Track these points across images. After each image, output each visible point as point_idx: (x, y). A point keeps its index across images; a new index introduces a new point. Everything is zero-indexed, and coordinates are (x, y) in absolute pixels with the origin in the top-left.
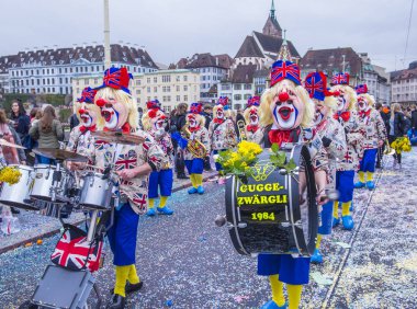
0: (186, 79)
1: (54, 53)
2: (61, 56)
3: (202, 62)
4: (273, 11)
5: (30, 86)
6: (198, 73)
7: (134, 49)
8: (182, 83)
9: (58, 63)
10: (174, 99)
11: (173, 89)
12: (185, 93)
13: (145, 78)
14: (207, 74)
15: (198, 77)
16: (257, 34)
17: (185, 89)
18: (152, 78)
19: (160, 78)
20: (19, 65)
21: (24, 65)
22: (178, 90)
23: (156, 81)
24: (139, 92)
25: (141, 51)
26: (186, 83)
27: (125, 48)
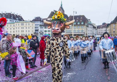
0: (29, 25)
4: (62, 5)
8: (28, 26)
10: (25, 31)
11: (25, 28)
12: (29, 29)
14: (38, 23)
15: (34, 24)
17: (29, 28)
22: (26, 28)
23: (19, 25)
24: (14, 29)
25: (19, 16)
26: (29, 26)
27: (13, 15)
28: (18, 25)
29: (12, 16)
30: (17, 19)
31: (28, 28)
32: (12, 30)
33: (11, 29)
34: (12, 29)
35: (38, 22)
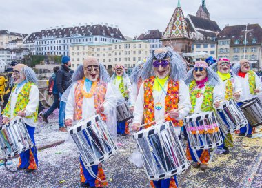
0: (140, 46)
1: (62, 31)
2: (66, 32)
3: (154, 35)
5: (47, 51)
6: (149, 42)
7: (110, 28)
8: (137, 49)
9: (63, 37)
10: (131, 59)
11: (131, 53)
12: (139, 56)
13: (114, 45)
14: (155, 43)
15: (148, 45)
16: (191, 16)
17: (139, 53)
18: (118, 45)
19: (123, 45)
20: (41, 38)
21: (44, 38)
22: (134, 53)
23: (120, 48)
24: (110, 55)
25: (115, 29)
26: (140, 49)
27: (105, 27)
28: (118, 47)
29: (104, 31)
30: (112, 35)
31: (137, 52)
32: (107, 58)
33: (104, 55)
34: (107, 55)
35: (155, 40)
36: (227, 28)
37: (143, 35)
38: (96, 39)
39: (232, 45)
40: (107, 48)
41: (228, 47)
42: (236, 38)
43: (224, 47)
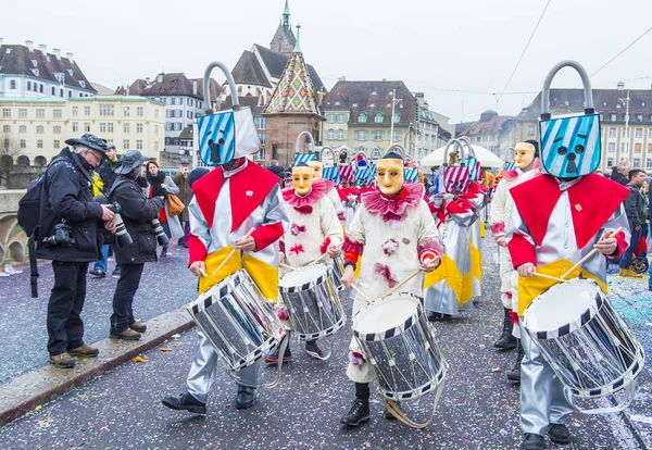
0: (140, 113)
3: (171, 87)
4: (286, 16)
6: (162, 104)
7: (53, 57)
8: (133, 119)
12: (139, 136)
13: (70, 105)
14: (176, 108)
15: (162, 111)
16: (260, 49)
17: (140, 130)
18: (81, 106)
19: (95, 107)
22: (126, 130)
23: (87, 113)
24: (57, 130)
25: (66, 61)
26: (140, 120)
27: (38, 54)
28: (81, 111)
29: (35, 63)
30: (59, 76)
31: (133, 127)
32: (48, 137)
33: (40, 129)
34: (48, 129)
35: (177, 99)
36: (341, 83)
37: (142, 84)
38: (13, 85)
39: (353, 123)
40: (49, 112)
41: (345, 127)
42: (361, 109)
43: (336, 127)
